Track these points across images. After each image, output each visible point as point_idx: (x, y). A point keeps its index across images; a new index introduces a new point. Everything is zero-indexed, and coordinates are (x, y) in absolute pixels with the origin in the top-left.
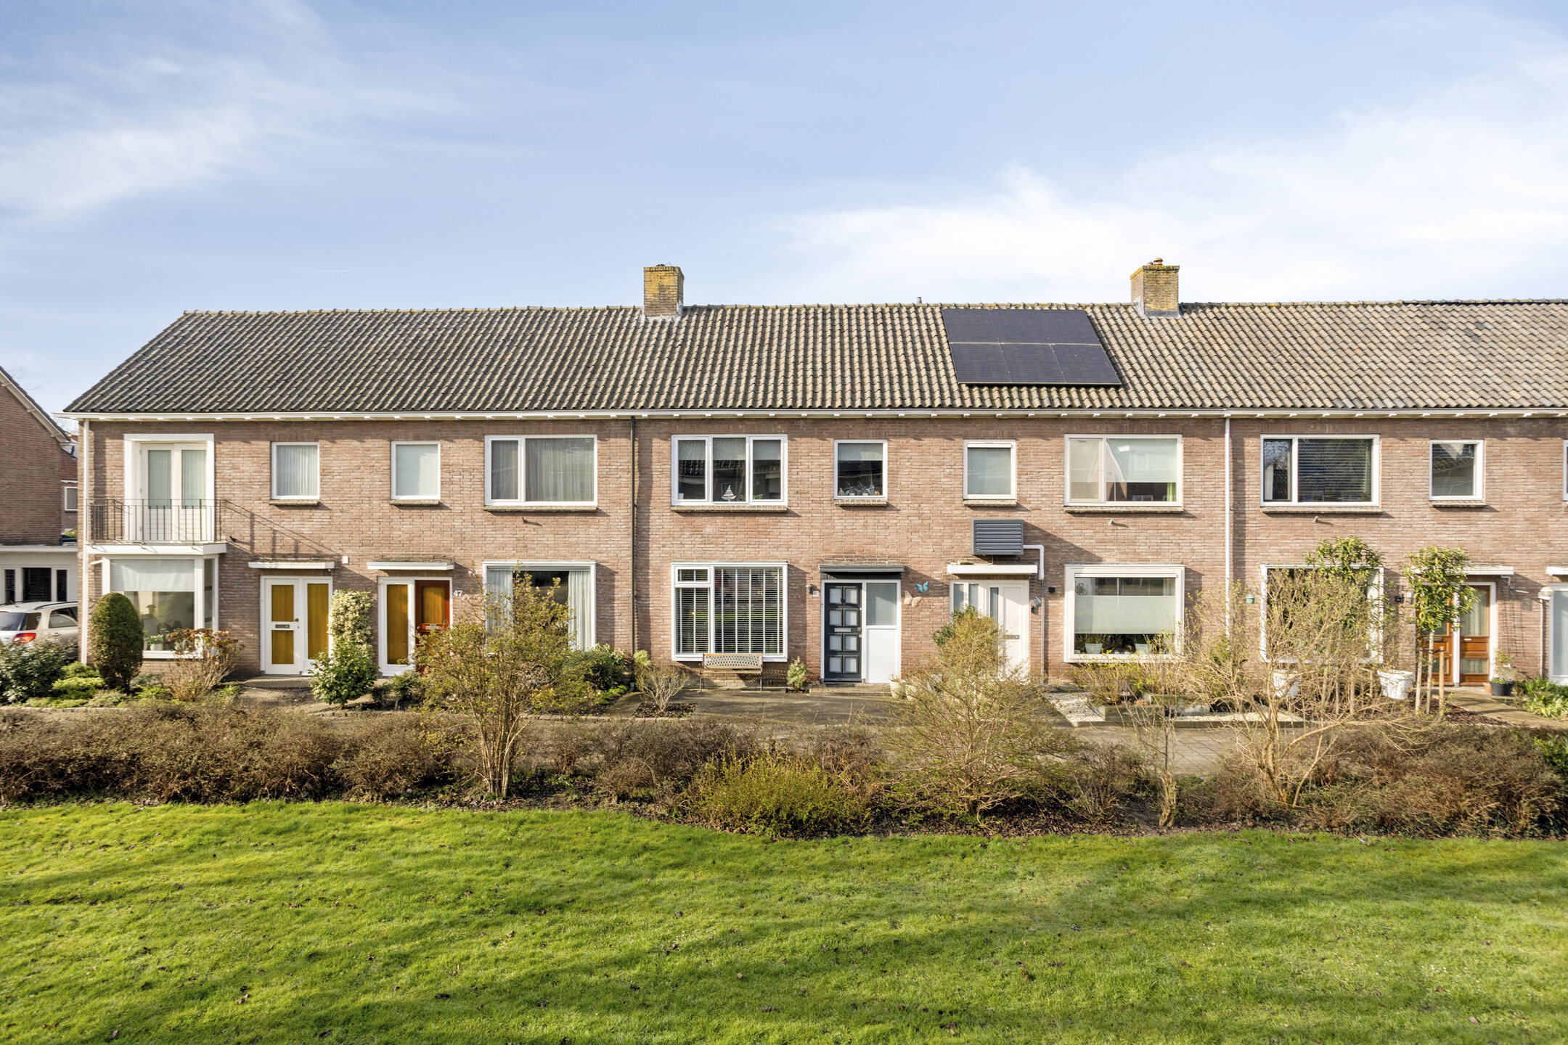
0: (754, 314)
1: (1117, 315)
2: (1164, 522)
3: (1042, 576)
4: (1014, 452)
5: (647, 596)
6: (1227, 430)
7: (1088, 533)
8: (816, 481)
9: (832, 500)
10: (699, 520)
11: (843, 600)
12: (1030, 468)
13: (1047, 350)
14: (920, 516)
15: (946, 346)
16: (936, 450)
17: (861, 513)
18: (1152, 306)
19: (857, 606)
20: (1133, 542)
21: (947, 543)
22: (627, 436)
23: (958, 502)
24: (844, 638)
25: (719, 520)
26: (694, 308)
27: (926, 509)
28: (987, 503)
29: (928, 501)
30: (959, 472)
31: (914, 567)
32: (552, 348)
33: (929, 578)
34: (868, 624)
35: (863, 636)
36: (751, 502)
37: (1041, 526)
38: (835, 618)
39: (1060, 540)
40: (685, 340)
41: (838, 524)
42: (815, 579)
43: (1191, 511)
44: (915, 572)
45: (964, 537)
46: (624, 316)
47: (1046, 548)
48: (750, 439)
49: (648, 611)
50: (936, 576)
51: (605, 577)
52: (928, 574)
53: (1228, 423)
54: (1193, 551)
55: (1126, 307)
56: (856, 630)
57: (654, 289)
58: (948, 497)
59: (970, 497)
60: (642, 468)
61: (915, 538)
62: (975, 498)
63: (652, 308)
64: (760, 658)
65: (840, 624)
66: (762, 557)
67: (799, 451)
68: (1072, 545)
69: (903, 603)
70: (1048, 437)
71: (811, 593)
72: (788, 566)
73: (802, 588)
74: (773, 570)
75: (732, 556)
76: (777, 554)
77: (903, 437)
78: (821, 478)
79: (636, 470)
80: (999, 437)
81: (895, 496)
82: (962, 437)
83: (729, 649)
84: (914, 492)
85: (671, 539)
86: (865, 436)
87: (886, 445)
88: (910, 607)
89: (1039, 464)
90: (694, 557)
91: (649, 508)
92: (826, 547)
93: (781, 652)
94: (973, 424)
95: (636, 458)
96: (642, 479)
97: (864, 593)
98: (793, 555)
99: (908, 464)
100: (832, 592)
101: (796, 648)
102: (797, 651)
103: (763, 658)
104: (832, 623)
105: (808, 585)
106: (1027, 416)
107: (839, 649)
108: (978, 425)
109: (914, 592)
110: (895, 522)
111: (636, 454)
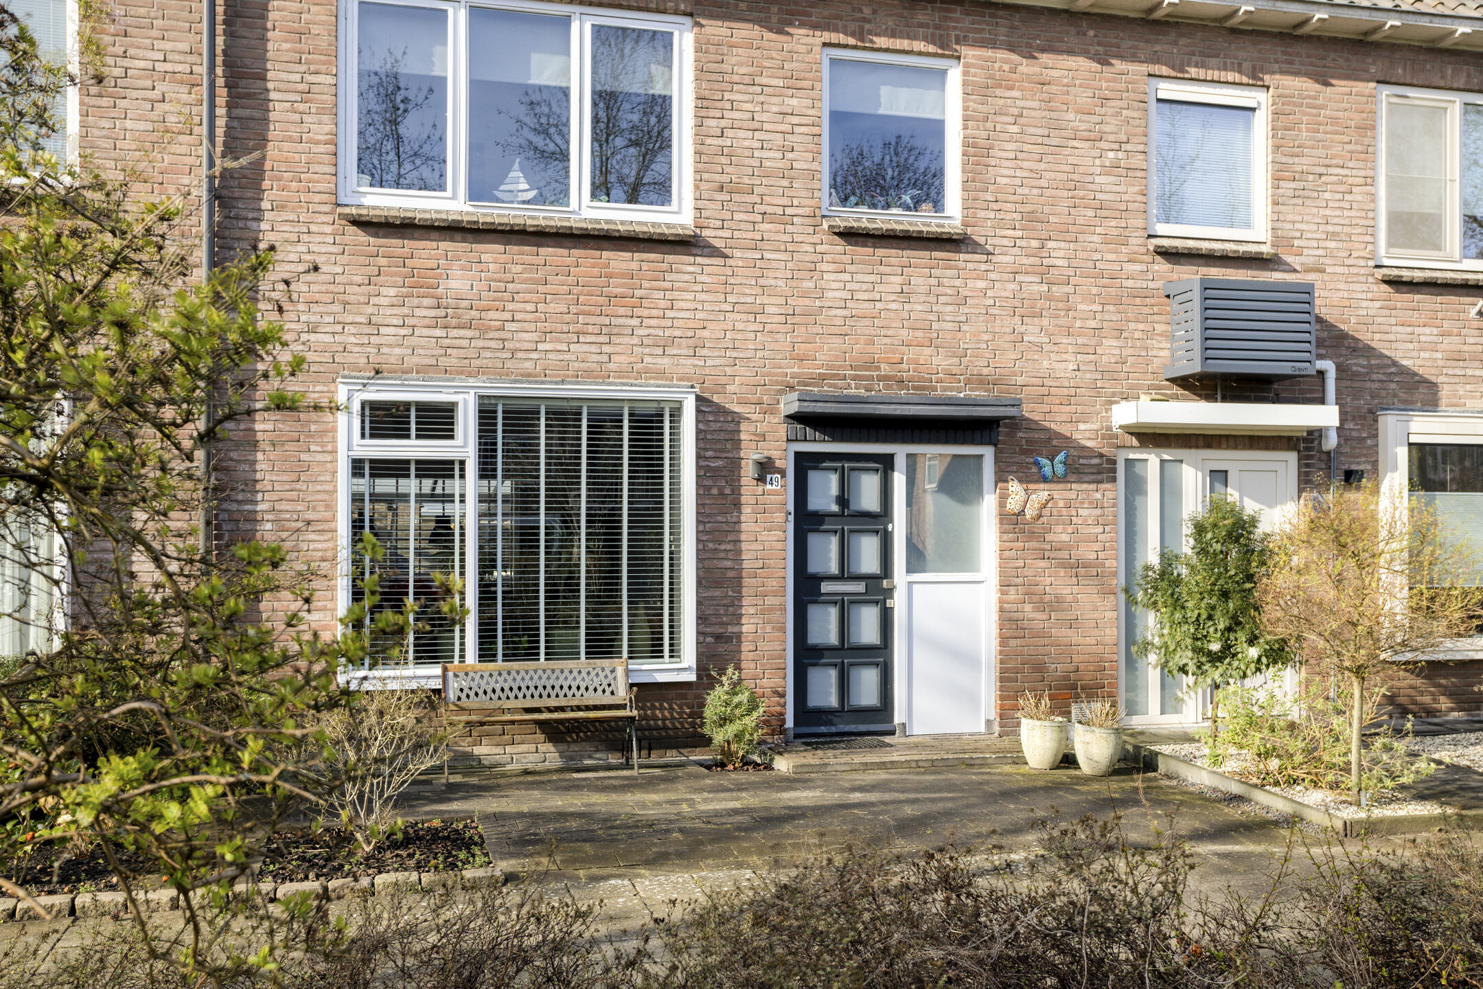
3: (1331, 442)
4: (1261, 121)
5: (251, 484)
7: (1428, 334)
8: (772, 158)
9: (815, 217)
10: (426, 251)
11: (842, 500)
12: (1301, 164)
14: (1044, 273)
16: (1084, 98)
17: (894, 256)
19: (878, 521)
21: (1110, 347)
23: (1136, 241)
24: (845, 606)
25: (491, 253)
27: (1059, 252)
28: (1205, 246)
29: (1068, 233)
30: (1137, 161)
31: (1030, 411)
33: (1066, 437)
34: (910, 570)
35: (898, 603)
36: (585, 209)
37: (1323, 314)
38: (826, 553)
39: (1369, 351)
41: (834, 286)
42: (770, 438)
44: (1032, 426)
45: (1149, 334)
47: (1340, 369)
48: (583, 22)
50: (1085, 434)
52: (1064, 430)
56: (877, 590)
58: (1111, 227)
59: (1161, 229)
61: (1032, 332)
62: (1173, 232)
64: (620, 671)
65: (834, 569)
66: (620, 373)
67: (725, 67)
68: (1395, 364)
69: (1002, 505)
70: (1342, 87)
71: (761, 479)
72: (699, 399)
73: (735, 465)
74: (651, 409)
75: (529, 365)
76: (665, 362)
77: (1002, 54)
78: (783, 150)
79: (220, 82)
80: (1231, 76)
81: (982, 214)
82: (1144, 68)
83: (522, 649)
84: (1029, 208)
85: (337, 308)
86: (904, 44)
87: (955, 75)
88: (1022, 512)
89: (1322, 152)
90: (411, 361)
91: (265, 205)
92: (801, 349)
93: (674, 653)
94: (1172, 36)
95: (220, 40)
96: (239, 112)
97: (899, 480)
98: (712, 362)
99: (1015, 129)
100: (814, 477)
101: (718, 637)
102: (722, 648)
103: (628, 672)
104: (813, 567)
105: (750, 455)
106: (1307, 21)
107: (833, 639)
108: (1182, 41)
109: (1032, 476)
110: (981, 284)
111: (220, 28)
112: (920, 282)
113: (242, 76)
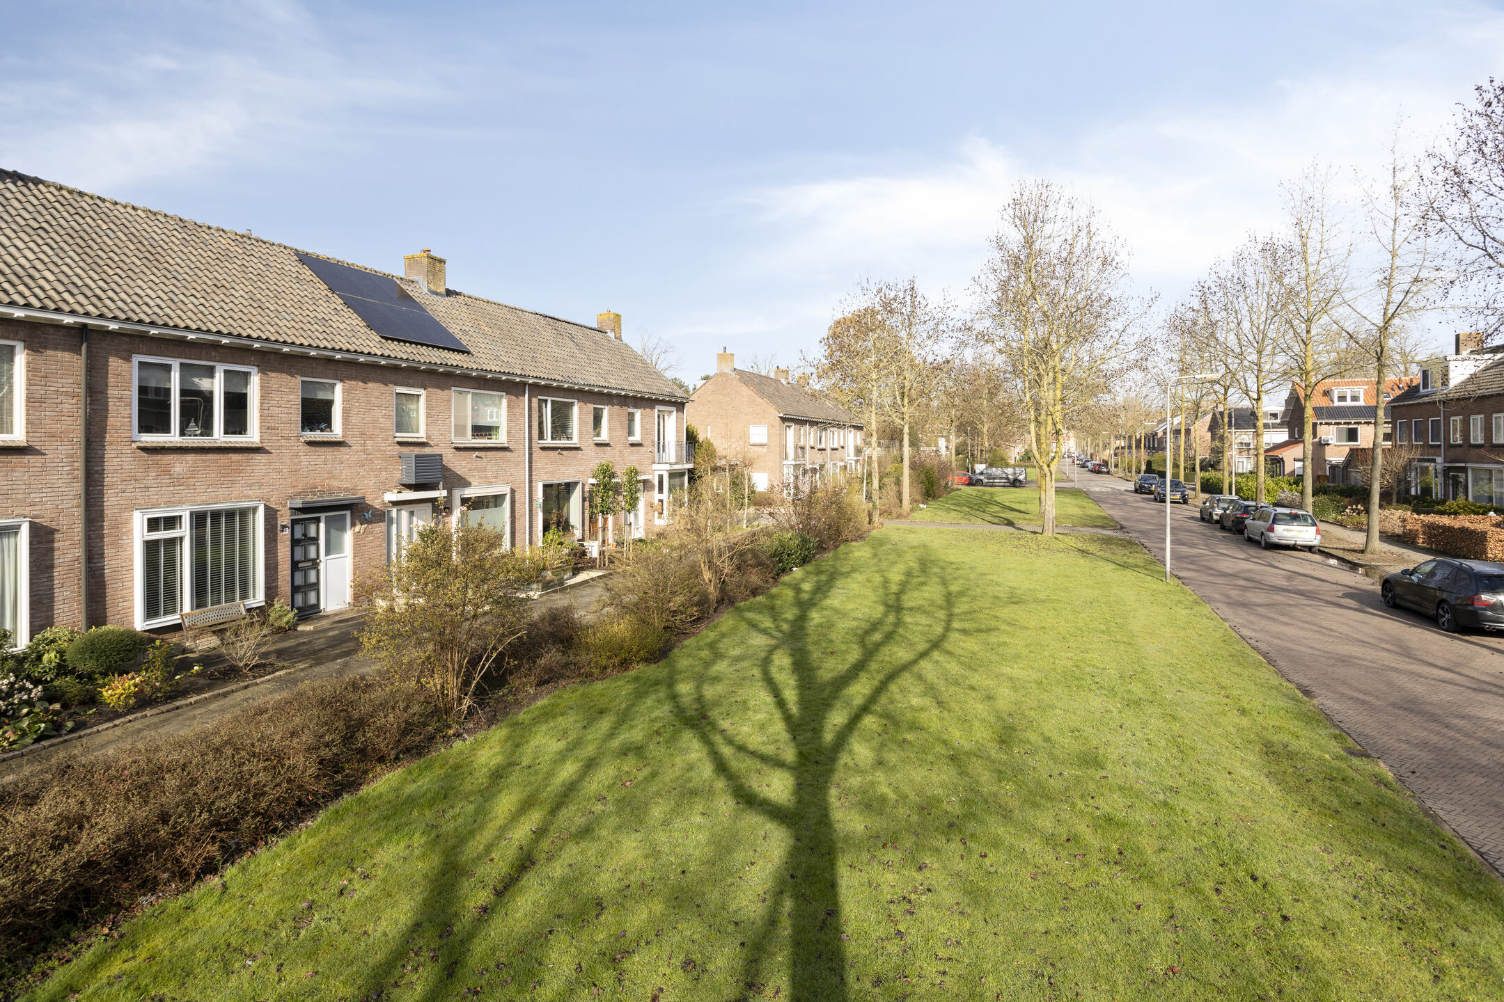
3: (441, 501)
4: (423, 400)
5: (102, 556)
6: (527, 392)
7: (464, 464)
8: (284, 417)
9: (297, 437)
10: (166, 459)
11: (305, 535)
12: (433, 413)
14: (364, 451)
15: (330, 294)
16: (377, 394)
17: (323, 449)
18: (431, 286)
19: (315, 540)
20: (485, 470)
21: (384, 475)
22: (78, 352)
23: (391, 440)
24: (306, 572)
25: (190, 458)
27: (369, 445)
28: (408, 440)
29: (371, 438)
30: (390, 414)
31: (360, 498)
33: (372, 507)
34: (325, 556)
35: (321, 567)
36: (221, 437)
37: (440, 460)
38: (300, 554)
39: (451, 470)
41: (304, 461)
42: (285, 516)
43: (510, 446)
44: (361, 503)
45: (395, 471)
48: (220, 370)
49: (103, 575)
50: (377, 504)
51: (42, 539)
52: (372, 503)
53: (527, 388)
54: (513, 475)
56: (315, 564)
58: (383, 435)
59: (398, 434)
60: (95, 394)
61: (362, 471)
62: (401, 436)
65: (302, 559)
66: (235, 498)
67: (270, 385)
68: (459, 475)
69: (353, 532)
70: (444, 388)
71: (282, 531)
72: (264, 505)
73: (275, 526)
74: (246, 509)
76: (250, 492)
77: (354, 379)
78: (287, 414)
80: (416, 386)
81: (344, 433)
82: (393, 383)
83: (204, 603)
84: (361, 430)
85: (132, 482)
86: (325, 376)
87: (339, 386)
88: (359, 534)
89: (438, 409)
90: (162, 500)
91: (105, 444)
92: (294, 483)
93: (255, 597)
94: (400, 372)
96: (94, 407)
97: (322, 526)
99: (357, 404)
100: (296, 528)
101: (271, 588)
102: (272, 592)
103: (244, 605)
104: (297, 559)
105: (279, 524)
107: (302, 583)
108: (402, 374)
109: (362, 521)
110: (347, 457)
112: (329, 457)
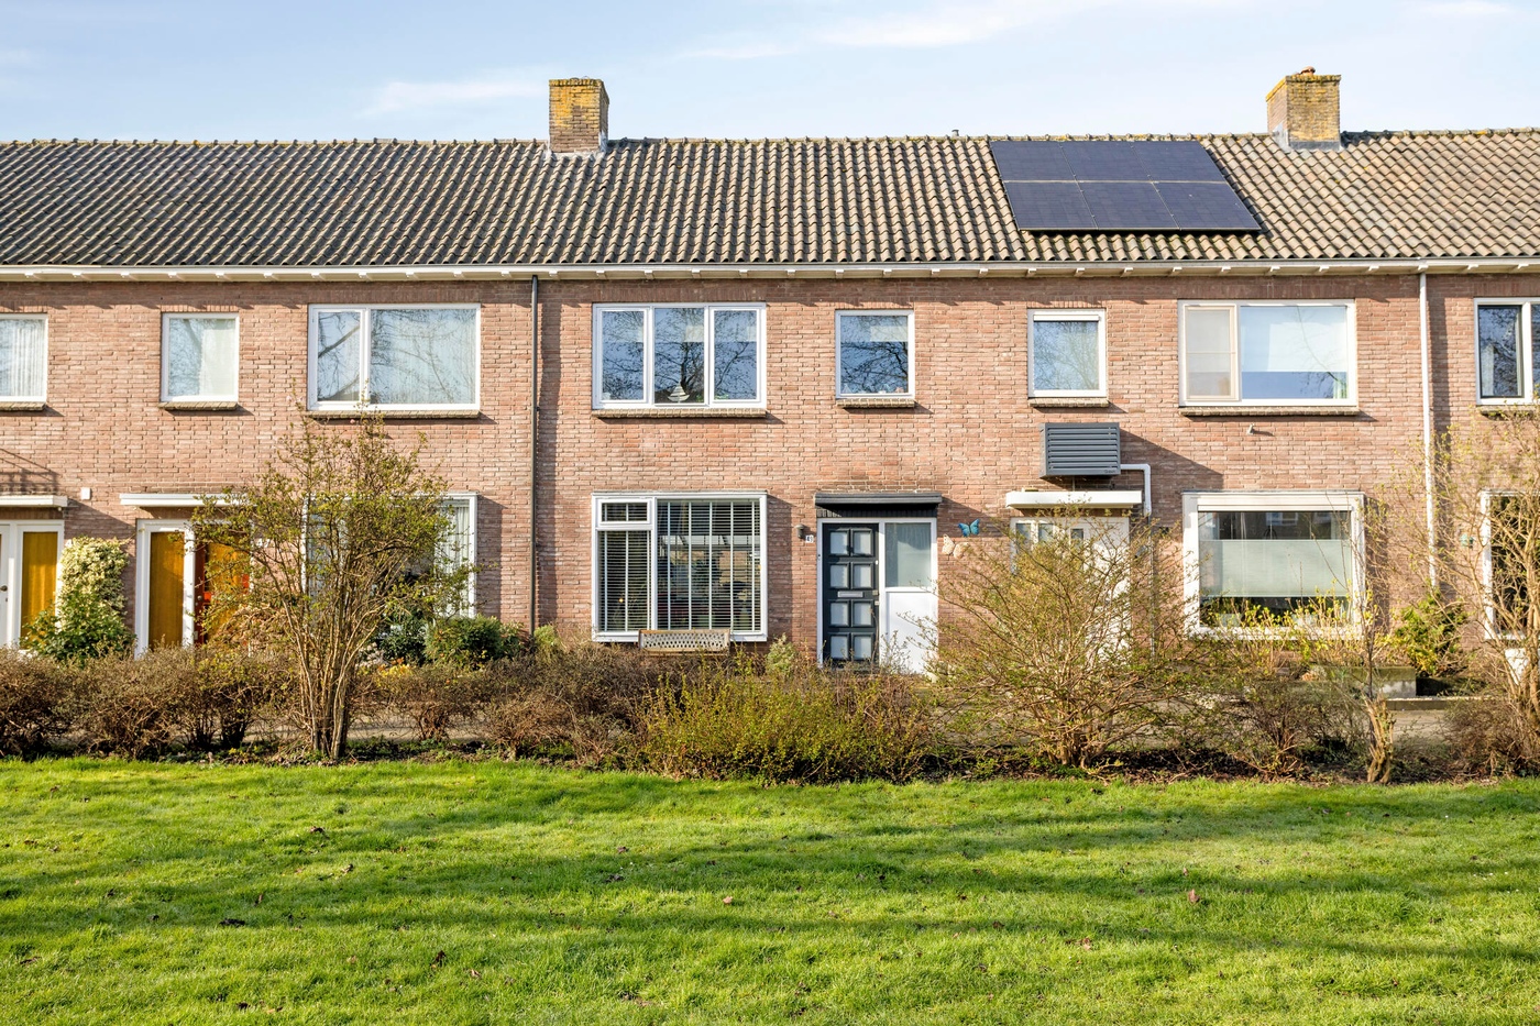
0: (711, 151)
1: (1248, 149)
2: (1330, 428)
3: (1149, 511)
4: (1102, 326)
5: (553, 543)
6: (1423, 290)
7: (1217, 445)
8: (809, 372)
9: (833, 399)
10: (633, 430)
11: (850, 549)
12: (1127, 350)
13: (1148, 189)
14: (964, 423)
15: (997, 187)
16: (988, 325)
17: (876, 418)
18: (1300, 135)
19: (870, 559)
20: (1284, 458)
21: (1005, 461)
22: (526, 304)
23: (1022, 402)
24: (851, 604)
25: (664, 428)
26: (624, 143)
27: (973, 410)
28: (1063, 402)
29: (979, 399)
30: (1022, 356)
31: (956, 498)
32: (412, 191)
34: (887, 585)
35: (881, 603)
36: (711, 403)
37: (1144, 436)
38: (840, 576)
39: (1175, 457)
40: (611, 182)
41: (843, 436)
42: (807, 515)
43: (1370, 411)
44: (957, 506)
46: (520, 152)
47: (1153, 467)
48: (710, 312)
49: (553, 568)
50: (991, 510)
51: (490, 513)
52: (978, 508)
53: (1423, 280)
54: (1375, 472)
55: (1262, 138)
56: (870, 595)
57: (565, 112)
58: (1005, 394)
59: (1037, 393)
60: (548, 353)
61: (957, 455)
62: (1044, 395)
63: (560, 139)
64: (726, 635)
65: (845, 585)
66: (729, 485)
67: (783, 326)
68: (1193, 463)
69: (940, 550)
70: (1153, 304)
71: (803, 538)
72: (768, 497)
73: (789, 530)
74: (745, 503)
75: (683, 483)
76: (752, 479)
77: (938, 305)
78: (814, 367)
79: (539, 356)
80: (1080, 304)
81: (927, 392)
82: (1024, 305)
83: (679, 623)
84: (955, 387)
85: (592, 459)
86: (881, 305)
87: (912, 318)
88: (951, 554)
89: (1141, 343)
90: (626, 483)
91: (559, 412)
92: (824, 469)
93: (758, 627)
94: (1042, 284)
95: (539, 337)
96: (548, 370)
97: (881, 537)
98: (775, 480)
99: (946, 345)
100: (834, 536)
101: (780, 619)
102: (782, 625)
103: (730, 636)
104: (834, 583)
105: (796, 526)
106: (1122, 272)
107: (845, 622)
108: (1048, 287)
109: (956, 533)
110: (927, 430)
111: (539, 332)
112: (891, 431)
113: (549, 353)
